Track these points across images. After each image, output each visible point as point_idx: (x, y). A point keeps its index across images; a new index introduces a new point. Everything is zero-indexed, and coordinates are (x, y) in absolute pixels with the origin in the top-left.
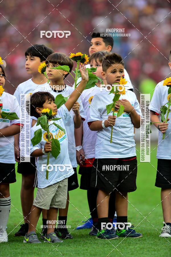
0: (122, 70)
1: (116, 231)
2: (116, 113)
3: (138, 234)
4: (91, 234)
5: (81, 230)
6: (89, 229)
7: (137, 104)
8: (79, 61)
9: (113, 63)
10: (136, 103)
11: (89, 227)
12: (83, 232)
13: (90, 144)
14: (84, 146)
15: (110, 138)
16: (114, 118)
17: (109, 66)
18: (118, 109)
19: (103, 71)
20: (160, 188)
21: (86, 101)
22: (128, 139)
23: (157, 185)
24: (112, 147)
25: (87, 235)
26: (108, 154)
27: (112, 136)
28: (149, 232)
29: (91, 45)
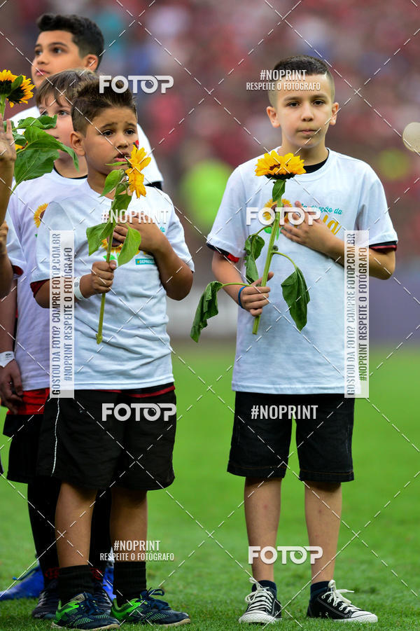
0: (131, 127)
1: (113, 605)
2: (115, 255)
3: (176, 615)
4: (36, 616)
5: (10, 601)
6: (33, 600)
7: (177, 227)
8: (7, 95)
9: (107, 106)
10: (174, 223)
11: (31, 594)
12: (15, 609)
13: (38, 348)
14: (19, 353)
15: (97, 329)
16: (110, 268)
17: (93, 117)
18: (121, 242)
19: (75, 130)
20: (243, 479)
21: (26, 219)
22: (148, 333)
23: (232, 469)
24: (103, 357)
25: (25, 618)
26: (91, 377)
27: (104, 324)
28: (209, 606)
29: (38, 53)
